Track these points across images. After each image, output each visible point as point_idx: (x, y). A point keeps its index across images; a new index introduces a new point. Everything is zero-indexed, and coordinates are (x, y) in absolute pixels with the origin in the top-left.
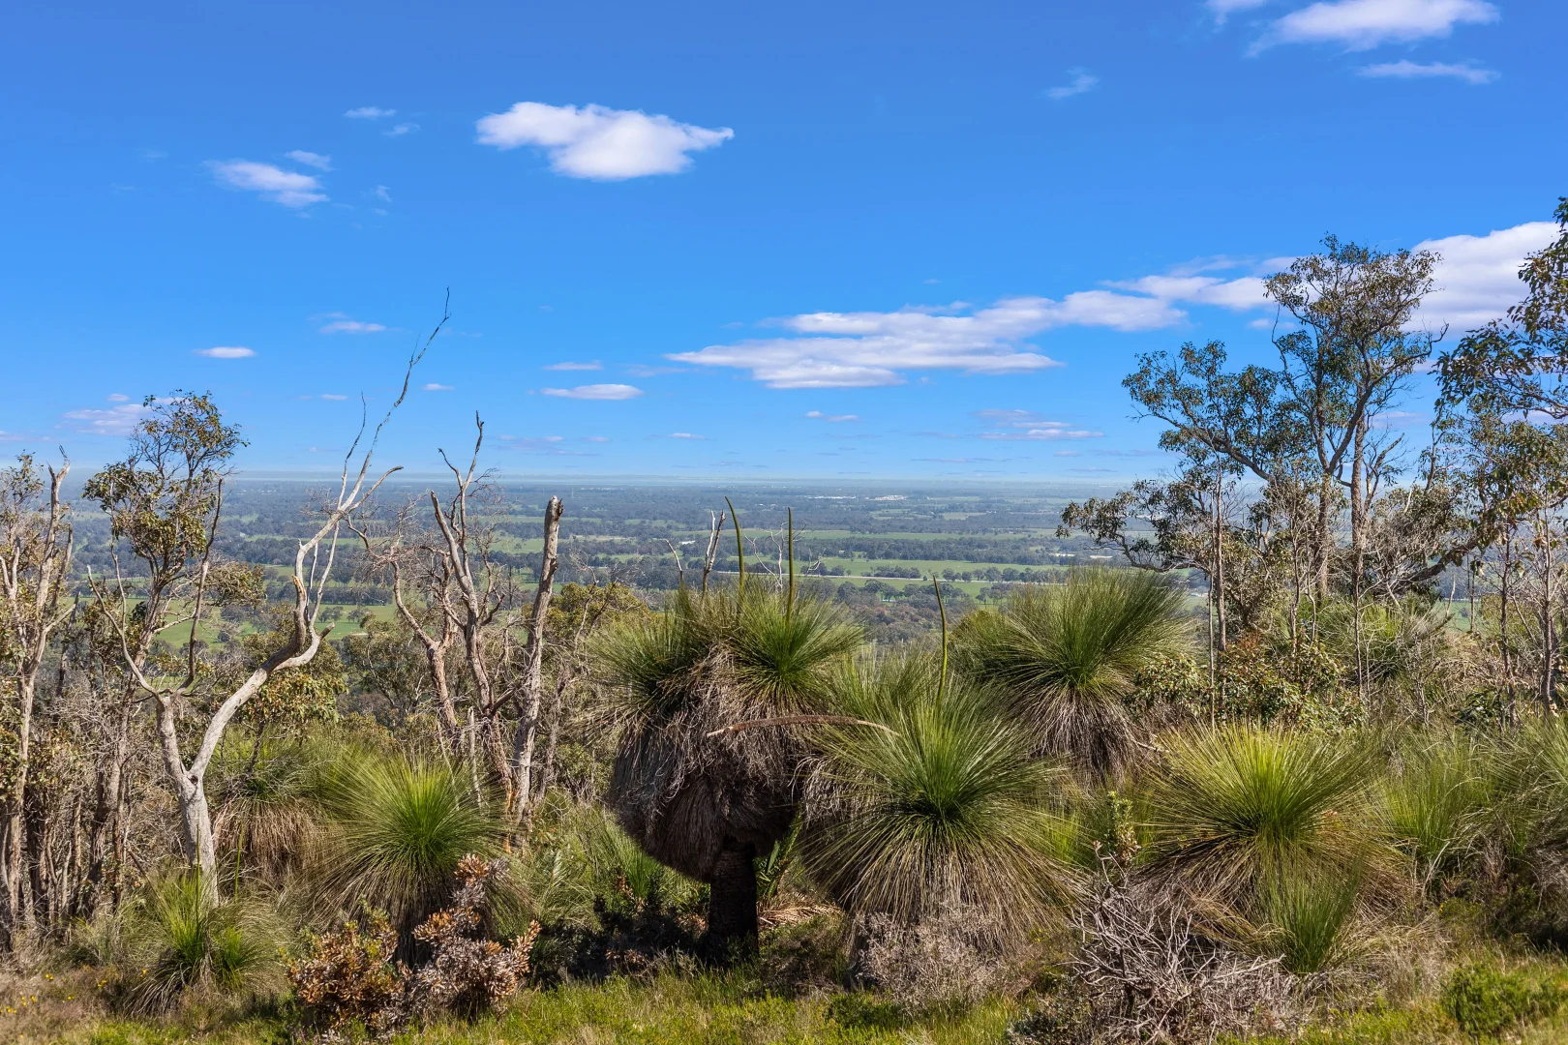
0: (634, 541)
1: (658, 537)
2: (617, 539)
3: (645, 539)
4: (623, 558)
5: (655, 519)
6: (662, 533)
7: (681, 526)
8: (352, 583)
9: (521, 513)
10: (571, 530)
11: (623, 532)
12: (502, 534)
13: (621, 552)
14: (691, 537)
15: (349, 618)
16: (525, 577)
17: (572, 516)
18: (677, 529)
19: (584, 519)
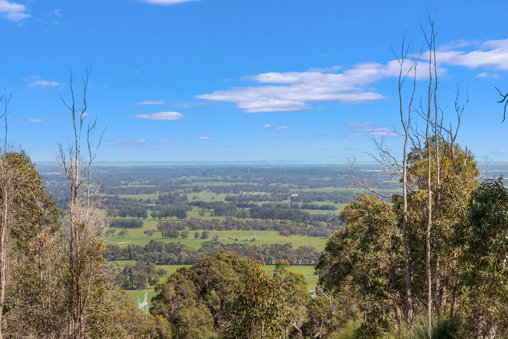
0: (269, 195)
1: (282, 192)
2: (262, 194)
3: (276, 194)
4: (260, 204)
5: (285, 183)
6: (285, 190)
7: (296, 186)
8: (128, 218)
9: (221, 181)
10: (241, 189)
11: (266, 190)
12: (208, 192)
13: (261, 200)
14: (297, 192)
15: (119, 235)
16: (211, 213)
17: (245, 182)
18: (294, 188)
19: (250, 184)
